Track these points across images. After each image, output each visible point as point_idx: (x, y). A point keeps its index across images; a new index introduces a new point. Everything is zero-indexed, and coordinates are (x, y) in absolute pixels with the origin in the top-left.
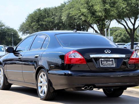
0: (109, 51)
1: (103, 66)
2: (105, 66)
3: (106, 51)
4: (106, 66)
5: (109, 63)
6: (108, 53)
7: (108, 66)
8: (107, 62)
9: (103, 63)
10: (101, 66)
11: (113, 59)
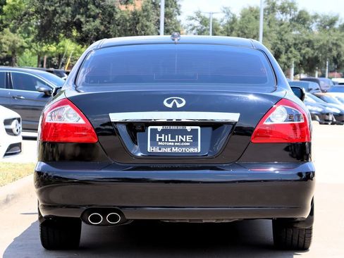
0: (180, 102)
1: (156, 150)
2: (163, 150)
3: (169, 102)
4: (168, 150)
5: (182, 141)
7: (175, 150)
8: (173, 138)
9: (160, 140)
10: (150, 149)
11: (199, 128)
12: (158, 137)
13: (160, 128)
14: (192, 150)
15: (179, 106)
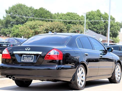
0: (29, 49)
1: (23, 61)
2: (25, 61)
4: (26, 61)
6: (27, 51)
7: (28, 61)
8: (28, 58)
9: (25, 58)
10: (22, 61)
11: (33, 55)
12: (24, 58)
13: (25, 55)
14: (31, 61)
15: (28, 50)
